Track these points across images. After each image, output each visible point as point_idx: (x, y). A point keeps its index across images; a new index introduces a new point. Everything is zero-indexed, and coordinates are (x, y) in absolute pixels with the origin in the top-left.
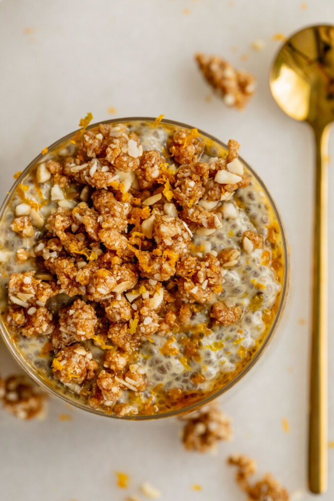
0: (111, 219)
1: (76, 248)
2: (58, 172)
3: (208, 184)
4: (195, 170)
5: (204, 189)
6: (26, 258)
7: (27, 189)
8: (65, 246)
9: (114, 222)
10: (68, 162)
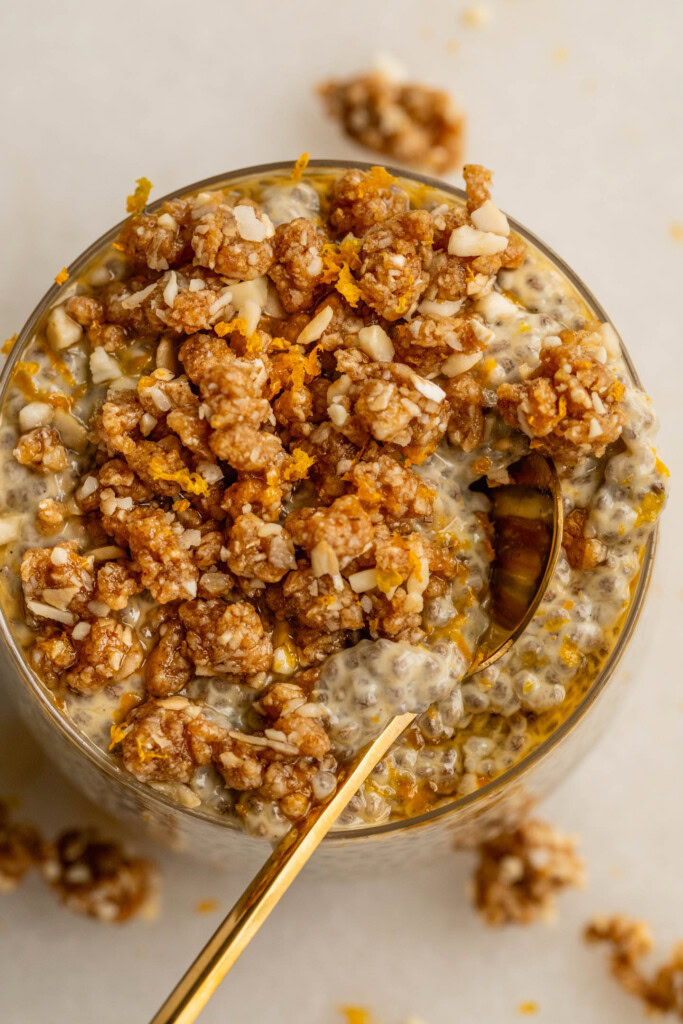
0: (226, 406)
1: (165, 467)
2: (96, 319)
3: (433, 265)
4: (400, 229)
5: (427, 277)
6: (60, 518)
7: (36, 371)
8: (141, 471)
9: (234, 410)
10: (113, 293)
